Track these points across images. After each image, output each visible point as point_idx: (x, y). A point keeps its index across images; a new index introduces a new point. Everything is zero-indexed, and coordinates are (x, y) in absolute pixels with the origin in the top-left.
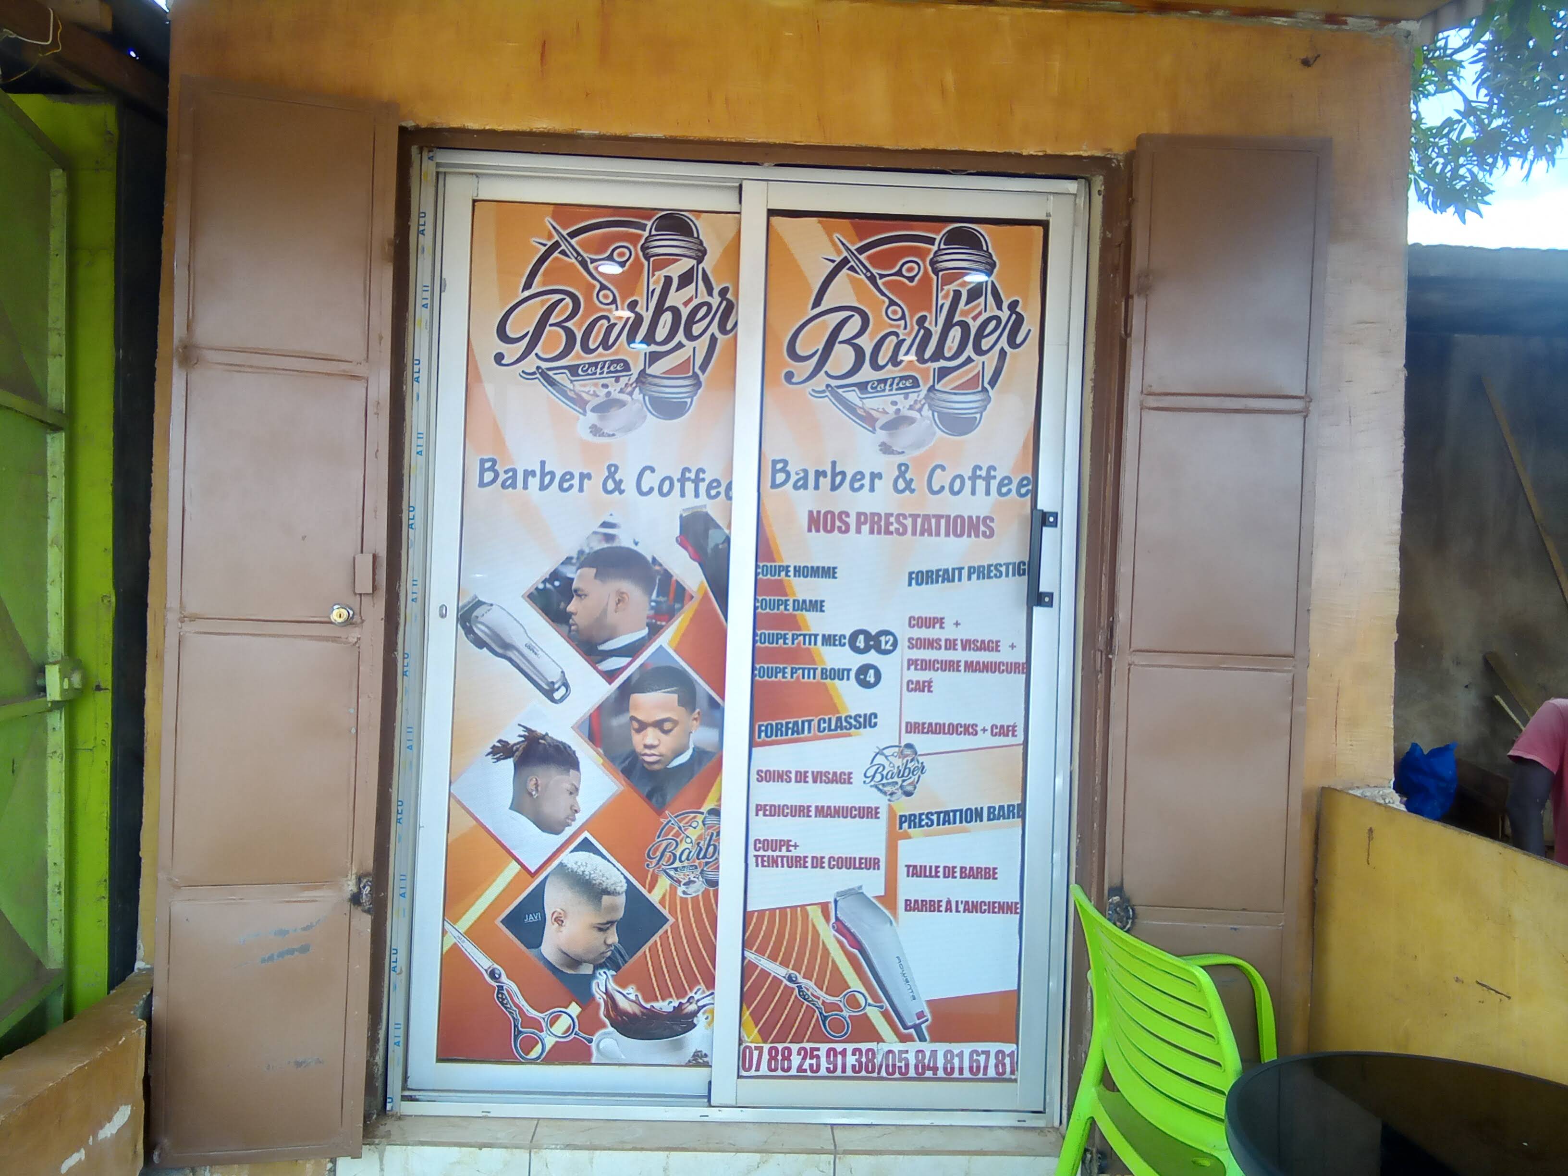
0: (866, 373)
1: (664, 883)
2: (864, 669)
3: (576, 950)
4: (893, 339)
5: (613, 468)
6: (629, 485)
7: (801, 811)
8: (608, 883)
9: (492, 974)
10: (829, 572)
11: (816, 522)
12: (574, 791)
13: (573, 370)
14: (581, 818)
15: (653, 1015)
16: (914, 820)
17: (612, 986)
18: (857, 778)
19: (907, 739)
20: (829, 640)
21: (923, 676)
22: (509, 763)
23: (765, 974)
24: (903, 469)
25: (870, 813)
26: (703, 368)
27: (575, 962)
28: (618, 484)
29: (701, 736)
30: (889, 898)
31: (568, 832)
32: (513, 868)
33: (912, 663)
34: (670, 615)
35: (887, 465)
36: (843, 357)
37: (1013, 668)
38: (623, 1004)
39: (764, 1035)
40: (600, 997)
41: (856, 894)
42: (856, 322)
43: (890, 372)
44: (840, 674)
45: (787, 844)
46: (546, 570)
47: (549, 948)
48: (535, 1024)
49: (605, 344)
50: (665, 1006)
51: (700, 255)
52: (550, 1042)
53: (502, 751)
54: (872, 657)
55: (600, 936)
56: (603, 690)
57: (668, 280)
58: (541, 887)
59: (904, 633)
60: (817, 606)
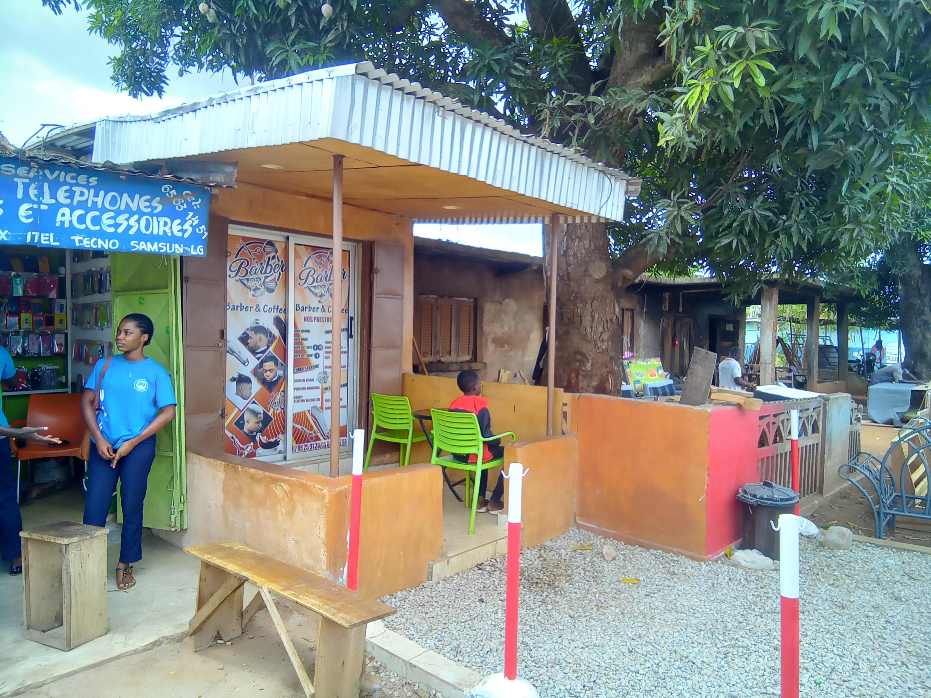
0: (315, 284)
1: (272, 410)
2: (316, 354)
3: (252, 429)
4: (320, 276)
5: (258, 306)
6: (262, 309)
7: (304, 389)
8: (259, 412)
9: (232, 438)
10: (308, 331)
11: (306, 319)
12: (251, 389)
13: (248, 280)
14: (252, 395)
15: (270, 443)
16: (326, 389)
17: (261, 437)
18: (315, 380)
19: (325, 370)
20: (309, 347)
21: (328, 355)
22: (235, 382)
23: (297, 428)
24: (323, 307)
25: (318, 388)
26: (278, 280)
27: (252, 432)
28: (259, 309)
29: (280, 373)
30: (322, 407)
31: (250, 399)
32: (237, 410)
33: (326, 352)
34: (272, 343)
35: (320, 306)
36: (310, 280)
37: (345, 352)
38: (263, 441)
39: (297, 443)
40: (258, 439)
41: (315, 407)
42: (313, 271)
43: (320, 284)
44: (311, 355)
45: (301, 397)
46: (242, 332)
47: (246, 430)
48: (243, 449)
49: (255, 273)
50: (273, 440)
51: (277, 252)
52: (246, 453)
53: (233, 379)
54: (318, 351)
55: (257, 425)
56: (257, 362)
57: (269, 258)
58: (243, 414)
59: (324, 345)
60: (306, 339)
